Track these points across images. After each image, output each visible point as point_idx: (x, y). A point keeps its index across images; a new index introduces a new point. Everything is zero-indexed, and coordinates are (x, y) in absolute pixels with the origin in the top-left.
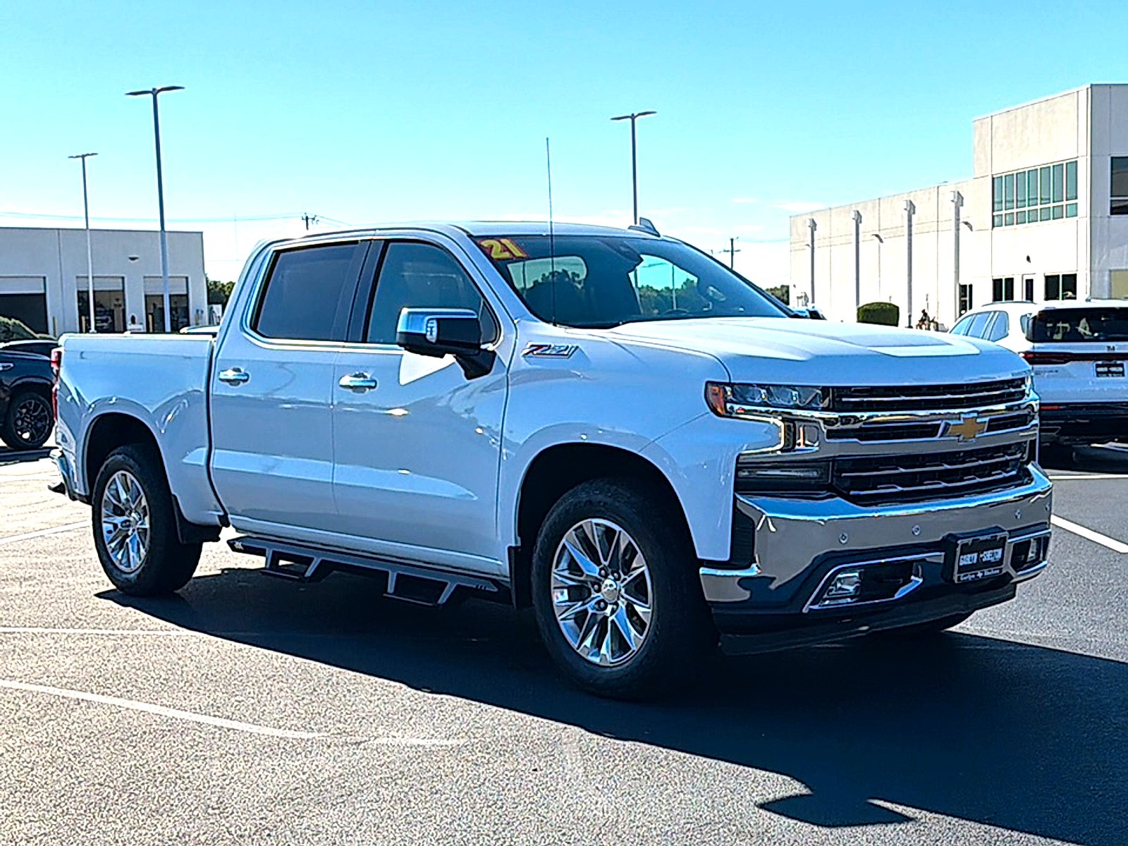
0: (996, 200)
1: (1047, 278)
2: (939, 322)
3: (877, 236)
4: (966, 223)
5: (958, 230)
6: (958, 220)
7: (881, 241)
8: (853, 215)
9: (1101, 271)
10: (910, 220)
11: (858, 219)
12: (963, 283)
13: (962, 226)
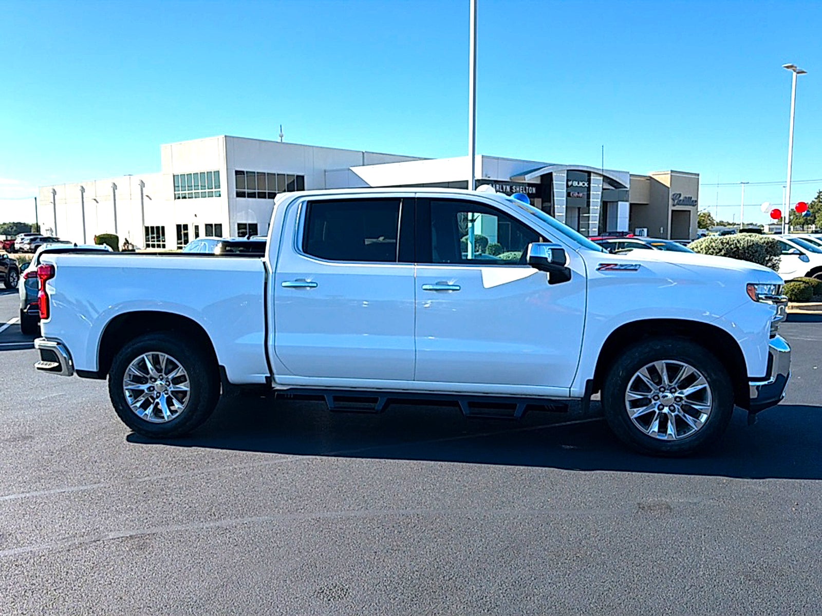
0: (176, 185)
1: (206, 225)
2: (134, 245)
3: (95, 200)
4: (147, 196)
5: (142, 198)
6: (142, 194)
7: (97, 202)
8: (80, 188)
9: (234, 223)
10: (114, 193)
11: (83, 190)
12: (147, 226)
13: (145, 197)
